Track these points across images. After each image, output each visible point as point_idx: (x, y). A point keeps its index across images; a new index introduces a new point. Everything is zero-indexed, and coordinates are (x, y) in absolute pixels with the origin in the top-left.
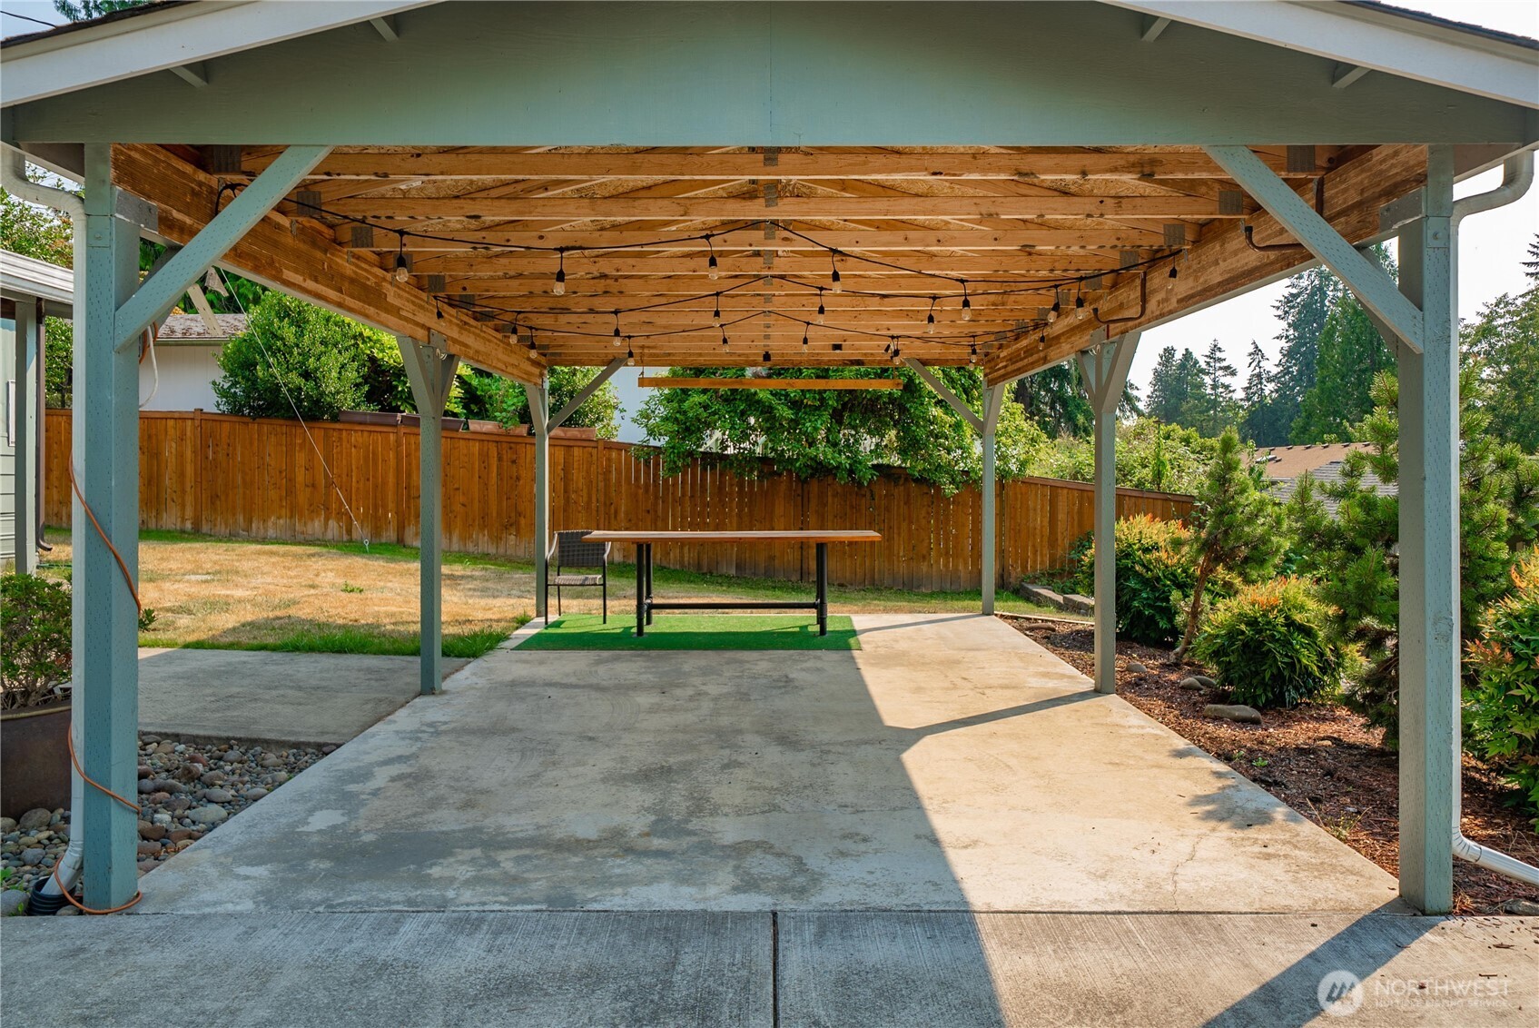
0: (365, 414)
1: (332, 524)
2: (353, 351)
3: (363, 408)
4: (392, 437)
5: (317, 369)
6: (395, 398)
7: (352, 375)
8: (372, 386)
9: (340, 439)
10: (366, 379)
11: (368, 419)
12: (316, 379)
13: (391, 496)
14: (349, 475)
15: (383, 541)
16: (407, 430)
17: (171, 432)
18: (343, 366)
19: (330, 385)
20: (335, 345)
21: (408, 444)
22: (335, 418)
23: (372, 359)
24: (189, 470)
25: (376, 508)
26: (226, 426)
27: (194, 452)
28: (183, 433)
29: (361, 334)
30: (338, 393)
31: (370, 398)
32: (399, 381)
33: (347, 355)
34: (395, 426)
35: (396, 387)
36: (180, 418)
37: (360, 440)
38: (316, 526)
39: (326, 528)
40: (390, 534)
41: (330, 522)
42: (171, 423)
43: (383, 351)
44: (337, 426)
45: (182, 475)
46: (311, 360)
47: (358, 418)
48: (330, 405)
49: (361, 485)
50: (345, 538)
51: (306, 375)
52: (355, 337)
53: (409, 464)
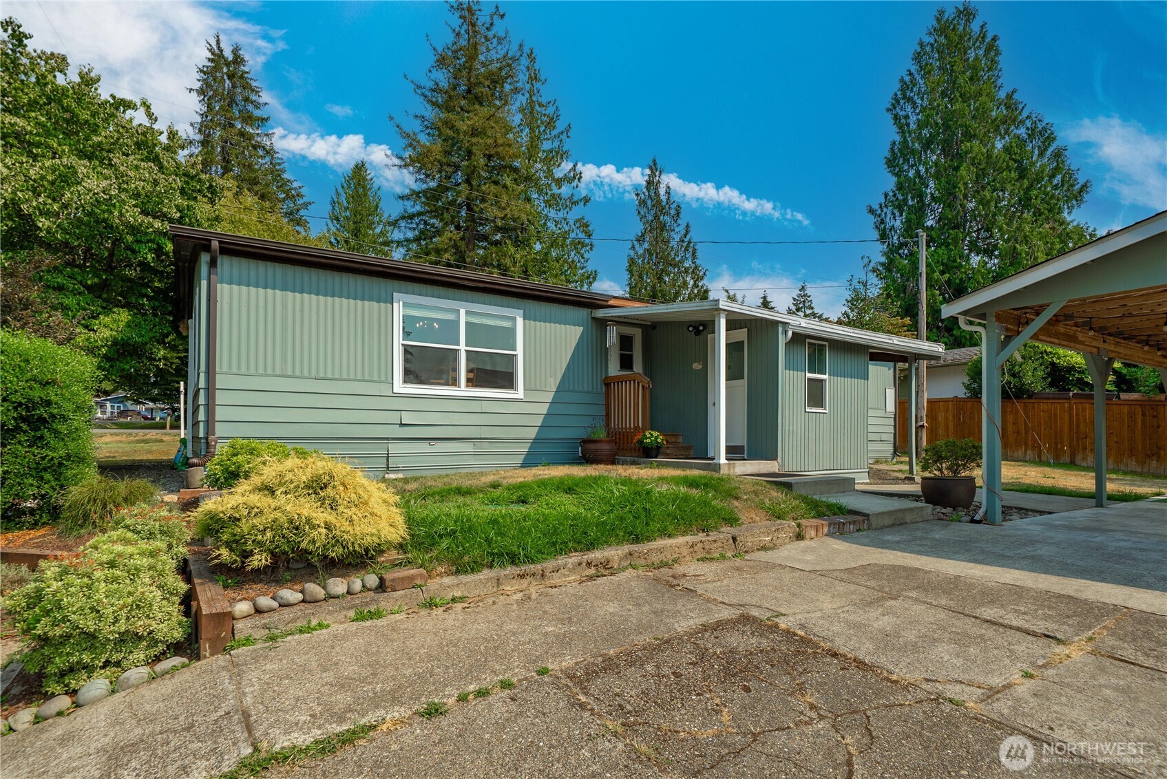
0: (1049, 394)
1: (1029, 452)
2: (1041, 360)
3: (1047, 391)
4: (1066, 405)
5: (1019, 372)
6: (1068, 384)
7: (1040, 373)
8: (1052, 379)
9: (1034, 408)
10: (1049, 375)
11: (1051, 396)
12: (1019, 377)
13: (1066, 438)
14: (1039, 426)
15: (1061, 462)
16: (1076, 401)
17: (942, 408)
18: (1035, 369)
19: (1028, 380)
20: (1030, 358)
21: (1077, 408)
22: (1030, 397)
23: (1053, 364)
24: (951, 425)
25: (1056, 444)
26: (969, 404)
27: (953, 417)
28: (948, 408)
29: (1045, 351)
30: (1032, 383)
31: (1051, 385)
32: (1070, 374)
33: (1037, 363)
34: (1069, 399)
35: (1069, 378)
36: (946, 401)
37: (1046, 407)
38: (1020, 453)
39: (1025, 455)
40: (1067, 458)
41: (1028, 451)
42: (942, 403)
43: (1059, 358)
44: (1032, 401)
45: (947, 428)
46: (1017, 367)
47: (1044, 396)
48: (1028, 390)
49: (1047, 431)
50: (1037, 460)
51: (1014, 375)
52: (1042, 353)
53: (1078, 420)
